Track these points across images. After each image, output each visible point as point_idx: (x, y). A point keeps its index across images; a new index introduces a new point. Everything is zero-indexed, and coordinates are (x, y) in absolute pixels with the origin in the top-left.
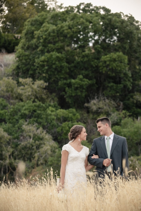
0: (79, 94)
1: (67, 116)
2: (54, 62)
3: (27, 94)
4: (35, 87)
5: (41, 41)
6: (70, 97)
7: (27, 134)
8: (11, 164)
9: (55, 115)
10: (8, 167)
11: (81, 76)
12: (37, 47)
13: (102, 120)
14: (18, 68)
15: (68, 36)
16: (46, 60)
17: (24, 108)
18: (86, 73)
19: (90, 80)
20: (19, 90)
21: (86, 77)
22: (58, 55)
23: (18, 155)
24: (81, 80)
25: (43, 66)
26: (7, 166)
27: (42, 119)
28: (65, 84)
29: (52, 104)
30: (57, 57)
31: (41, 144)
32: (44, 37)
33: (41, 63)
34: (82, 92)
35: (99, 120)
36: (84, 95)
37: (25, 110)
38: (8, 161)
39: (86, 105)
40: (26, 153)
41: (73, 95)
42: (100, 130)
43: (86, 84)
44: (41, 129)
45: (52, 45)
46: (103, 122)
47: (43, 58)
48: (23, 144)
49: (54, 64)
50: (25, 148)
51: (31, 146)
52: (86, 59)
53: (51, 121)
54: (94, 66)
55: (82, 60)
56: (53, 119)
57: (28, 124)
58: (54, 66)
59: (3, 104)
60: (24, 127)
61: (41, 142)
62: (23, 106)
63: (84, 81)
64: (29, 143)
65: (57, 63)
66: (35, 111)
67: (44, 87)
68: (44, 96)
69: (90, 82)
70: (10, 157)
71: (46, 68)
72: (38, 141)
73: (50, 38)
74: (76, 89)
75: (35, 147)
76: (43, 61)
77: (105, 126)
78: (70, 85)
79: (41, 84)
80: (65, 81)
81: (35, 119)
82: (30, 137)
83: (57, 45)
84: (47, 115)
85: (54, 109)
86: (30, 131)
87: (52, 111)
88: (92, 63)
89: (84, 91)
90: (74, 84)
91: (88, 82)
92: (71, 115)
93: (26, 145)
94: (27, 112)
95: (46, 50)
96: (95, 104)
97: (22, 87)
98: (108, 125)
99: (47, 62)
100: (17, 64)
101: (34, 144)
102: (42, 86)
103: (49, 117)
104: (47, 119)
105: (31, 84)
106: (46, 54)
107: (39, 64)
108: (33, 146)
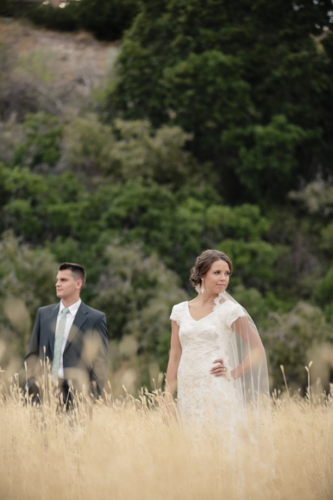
0: (275, 164)
1: (234, 224)
2: (210, 78)
3: (134, 162)
4: (157, 143)
5: (182, 19)
6: (251, 172)
7: (117, 268)
9: (200, 222)
11: (281, 119)
12: (171, 35)
14: (121, 89)
15: (254, 7)
16: (191, 71)
17: (116, 201)
18: (297, 108)
19: (305, 127)
20: (116, 151)
21: (296, 119)
22: (223, 58)
24: (282, 128)
25: (182, 88)
27: (160, 229)
28: (239, 137)
29: (201, 189)
30: (221, 65)
31: (149, 297)
32: (190, 8)
33: (177, 80)
34: (282, 159)
36: (287, 167)
37: (119, 205)
39: (292, 195)
41: (259, 166)
43: (294, 140)
44: (154, 256)
45: (208, 33)
47: (182, 66)
48: (104, 294)
49: (212, 83)
50: (108, 305)
51: (124, 302)
52: (297, 72)
53: (186, 238)
54: (318, 90)
55: (286, 73)
56: (193, 233)
57: (122, 243)
58: (210, 90)
59: (71, 187)
60: (112, 251)
61: (151, 291)
62: (116, 195)
63: (289, 131)
64: (120, 294)
65: (219, 80)
66: (143, 209)
67: (182, 143)
68: (182, 169)
69: (305, 134)
71: (190, 93)
72: (144, 289)
73: (205, 12)
74: (268, 151)
75: (133, 305)
76: (182, 75)
78: (250, 141)
79: (174, 137)
80: (239, 131)
81: (143, 231)
82: (124, 277)
83: (223, 30)
84: (177, 221)
85: (200, 205)
86: (125, 261)
87: (195, 210)
88: (314, 82)
89: (289, 156)
90: (262, 138)
91: (299, 133)
92: (245, 222)
93: (112, 297)
94: (122, 212)
95: (193, 45)
96: (316, 194)
97: (122, 144)
99: (194, 76)
100: (119, 79)
101: (132, 297)
102: (175, 142)
103: (180, 227)
104: (173, 231)
105: (146, 137)
106: (192, 56)
107: (171, 81)
108: (128, 301)
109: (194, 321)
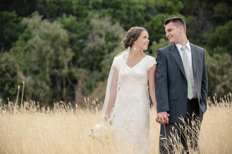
1: (163, 5)
7: (97, 31)
8: (70, 74)
10: (66, 79)
13: (174, 20)
23: (83, 62)
26: (64, 78)
31: (115, 46)
35: (170, 20)
38: (65, 71)
40: (95, 59)
42: (170, 34)
44: (118, 24)
46: (176, 23)
48: (90, 45)
50: (92, 52)
51: (101, 49)
53: (135, 13)
56: (140, 10)
57: (100, 17)
60: (95, 22)
61: (115, 43)
64: (99, 45)
70: (69, 65)
72: (112, 42)
75: (106, 51)
77: (179, 29)
81: (112, 10)
82: (101, 36)
86: (101, 27)
93: (95, 47)
98: (183, 28)
101: (105, 46)
103: (132, 8)
104: (128, 9)
108: (103, 49)
109: (129, 68)
